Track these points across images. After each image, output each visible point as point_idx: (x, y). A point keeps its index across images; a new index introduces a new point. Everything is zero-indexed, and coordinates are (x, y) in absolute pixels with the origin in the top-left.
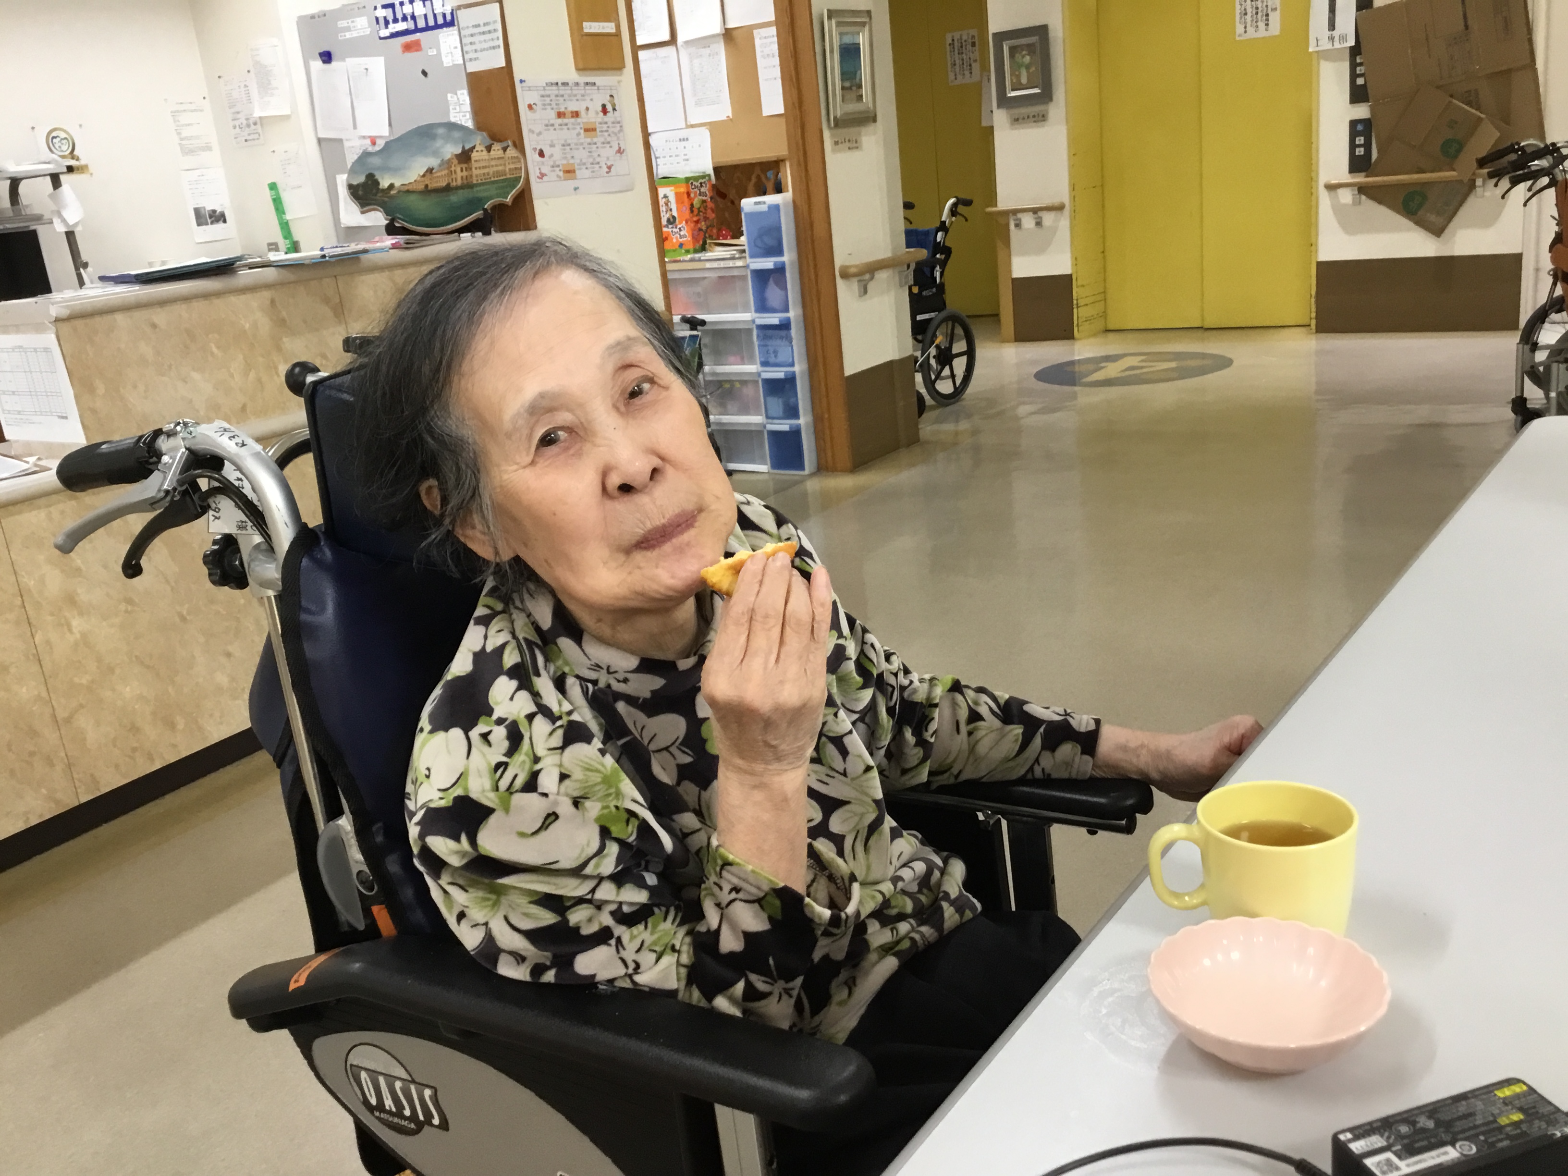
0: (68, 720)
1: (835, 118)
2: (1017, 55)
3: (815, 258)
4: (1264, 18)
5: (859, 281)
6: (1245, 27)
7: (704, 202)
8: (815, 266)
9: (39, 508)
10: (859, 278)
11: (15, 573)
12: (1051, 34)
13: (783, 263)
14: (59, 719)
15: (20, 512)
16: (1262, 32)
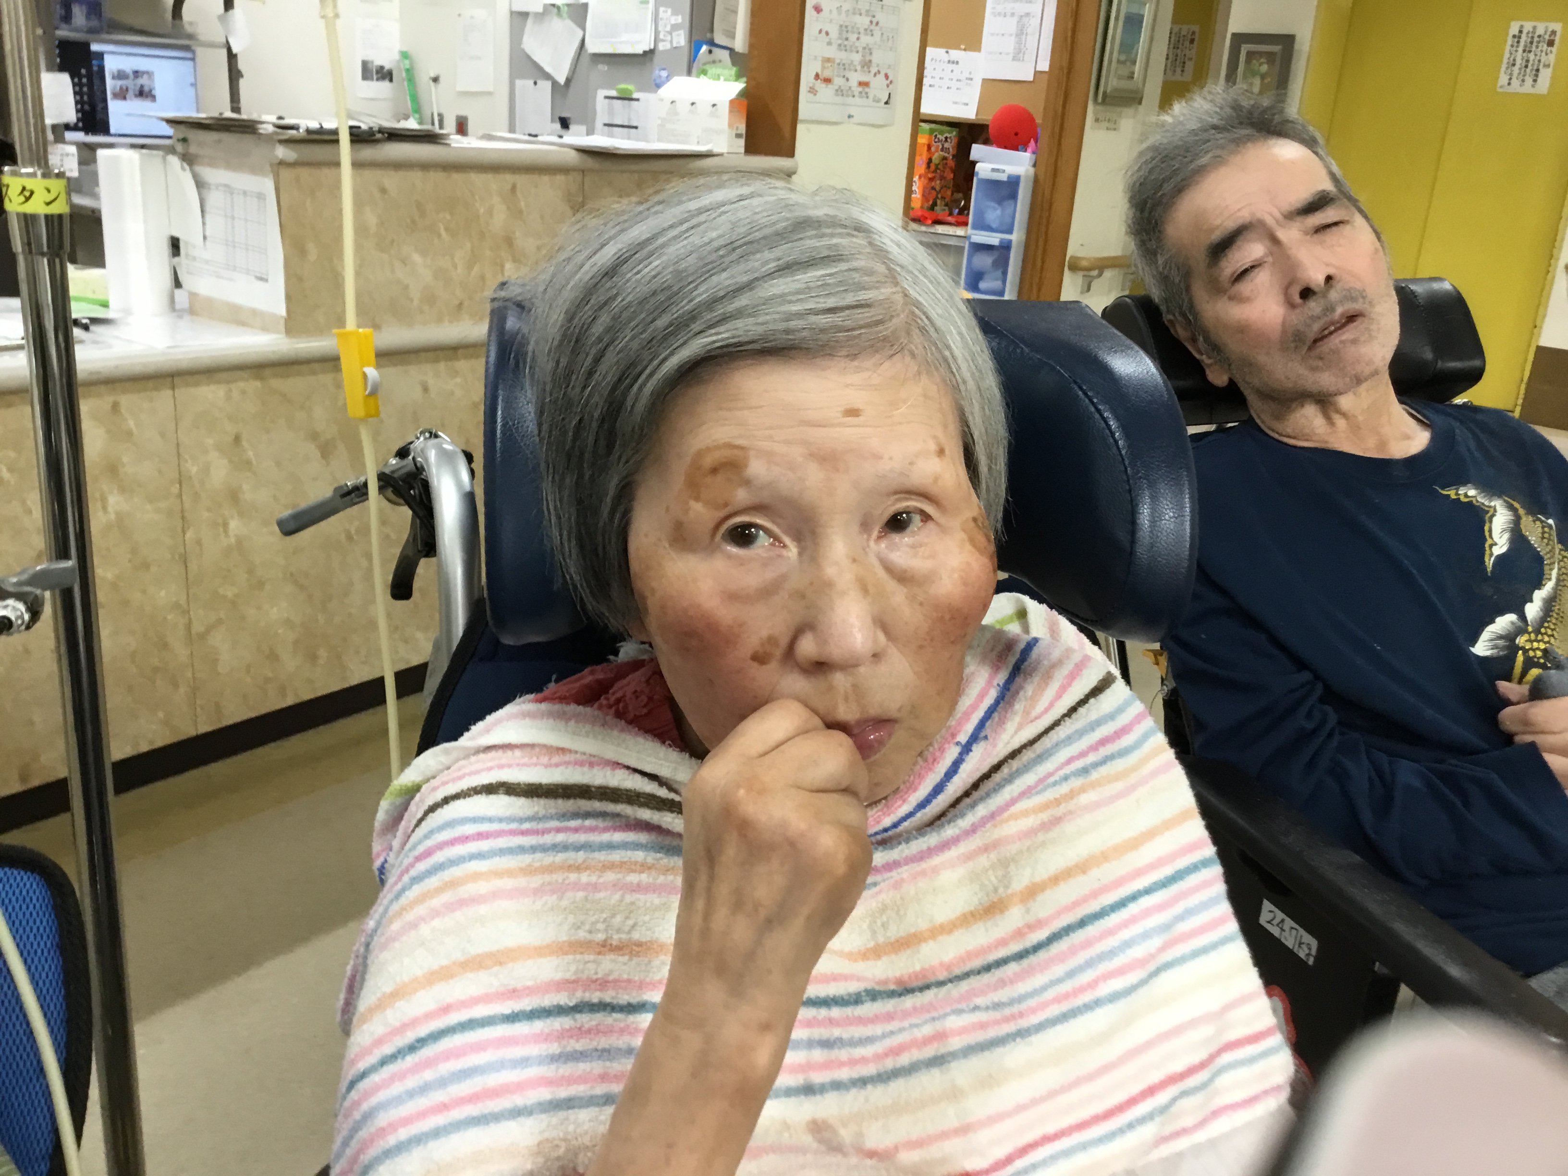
0: (203, 636)
1: (1105, 93)
2: (1254, 61)
3: (1046, 241)
4: (1534, 72)
5: (1084, 276)
6: (1510, 79)
7: (945, 158)
8: (1045, 251)
9: (219, 382)
10: (1086, 273)
11: (179, 455)
12: (1297, 46)
13: (1010, 241)
14: (193, 631)
15: (197, 384)
16: (1527, 88)
